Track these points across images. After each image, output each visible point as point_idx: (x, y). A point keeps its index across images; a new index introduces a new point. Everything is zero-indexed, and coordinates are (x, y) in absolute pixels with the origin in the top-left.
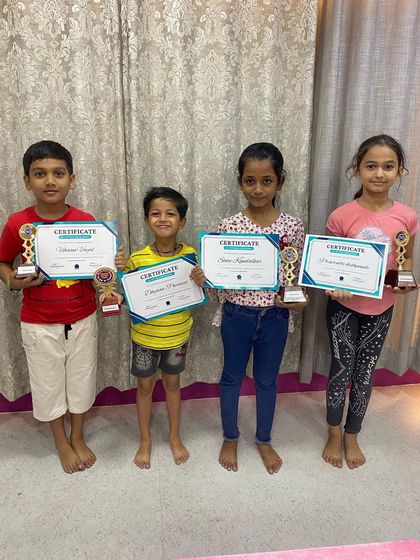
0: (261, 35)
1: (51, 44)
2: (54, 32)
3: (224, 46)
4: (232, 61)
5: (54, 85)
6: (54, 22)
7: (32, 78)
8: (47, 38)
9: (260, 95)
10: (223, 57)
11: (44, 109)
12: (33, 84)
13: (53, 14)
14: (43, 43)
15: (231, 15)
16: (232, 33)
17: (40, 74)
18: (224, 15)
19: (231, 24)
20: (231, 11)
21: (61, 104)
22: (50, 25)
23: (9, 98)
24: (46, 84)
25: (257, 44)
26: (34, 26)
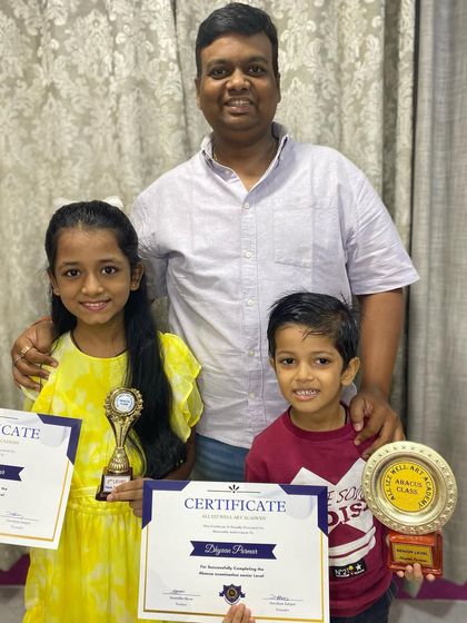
0: (363, 49)
1: (97, 90)
2: (100, 74)
3: (312, 71)
4: (324, 92)
5: (101, 144)
6: (100, 62)
7: (68, 138)
8: (90, 83)
9: (363, 138)
10: (311, 87)
11: (86, 177)
12: (70, 145)
13: (98, 52)
14: (85, 91)
15: (322, 25)
16: (323, 51)
17: (81, 131)
18: (311, 26)
19: (322, 37)
20: (323, 19)
21: (111, 170)
22: (96, 67)
23: (44, 165)
24: (89, 143)
25: (359, 63)
26: (72, 69)
